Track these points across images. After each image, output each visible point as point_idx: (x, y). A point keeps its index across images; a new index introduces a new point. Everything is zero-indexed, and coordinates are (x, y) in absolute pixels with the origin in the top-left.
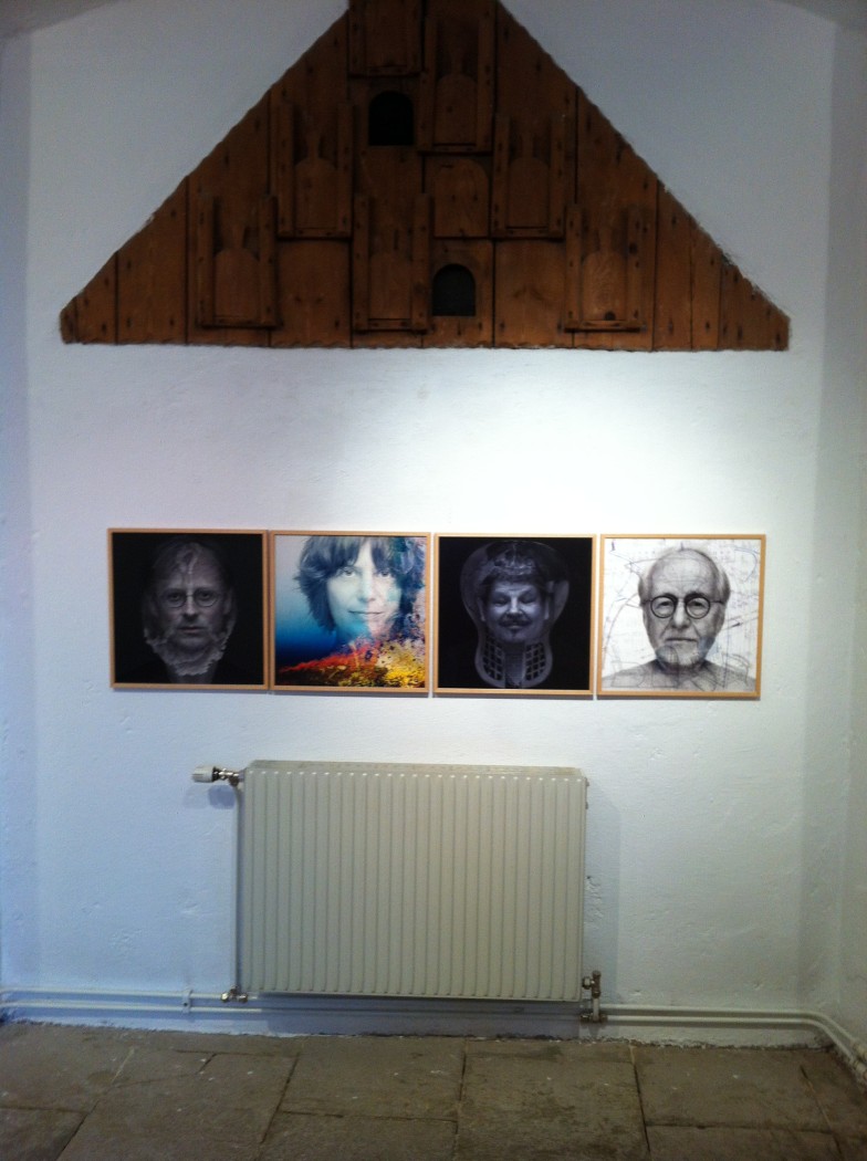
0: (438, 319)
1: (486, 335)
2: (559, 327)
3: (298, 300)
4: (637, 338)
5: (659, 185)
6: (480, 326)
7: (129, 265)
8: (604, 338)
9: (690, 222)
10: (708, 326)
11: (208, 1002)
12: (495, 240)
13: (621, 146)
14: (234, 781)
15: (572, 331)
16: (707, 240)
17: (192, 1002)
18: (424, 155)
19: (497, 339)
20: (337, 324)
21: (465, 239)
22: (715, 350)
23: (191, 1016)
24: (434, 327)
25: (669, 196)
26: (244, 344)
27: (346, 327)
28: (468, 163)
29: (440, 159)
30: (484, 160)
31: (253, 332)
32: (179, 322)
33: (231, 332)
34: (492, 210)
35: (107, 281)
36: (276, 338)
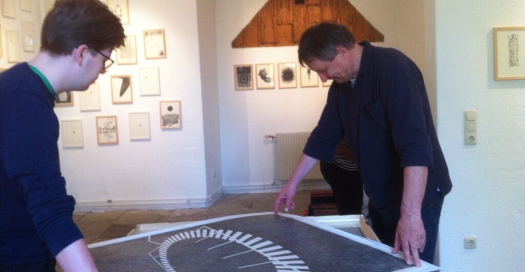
3: (282, 37)
5: (355, 10)
7: (246, 32)
9: (363, 17)
11: (268, 185)
13: (348, 2)
14: (273, 137)
16: (366, 20)
17: (265, 186)
18: (307, 6)
20: (290, 41)
23: (264, 189)
25: (358, 12)
26: (270, 46)
27: (292, 42)
28: (316, 7)
29: (310, 7)
30: (320, 7)
31: (272, 44)
32: (257, 43)
33: (268, 44)
34: (322, 17)
35: (241, 35)
36: (277, 45)
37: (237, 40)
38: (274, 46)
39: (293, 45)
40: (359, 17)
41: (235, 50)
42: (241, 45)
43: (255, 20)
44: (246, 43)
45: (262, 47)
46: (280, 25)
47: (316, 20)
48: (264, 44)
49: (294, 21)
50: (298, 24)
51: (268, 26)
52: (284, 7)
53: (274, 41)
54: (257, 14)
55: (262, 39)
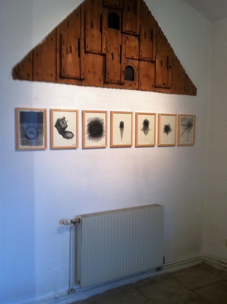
0: (126, 81)
1: (137, 87)
2: (153, 86)
5: (173, 51)
6: (136, 84)
7: (37, 55)
9: (179, 61)
13: (166, 40)
15: (156, 87)
18: (122, 33)
19: (139, 88)
20: (100, 80)
21: (132, 58)
25: (175, 55)
26: (73, 84)
27: (102, 81)
28: (134, 37)
29: (126, 35)
30: (138, 37)
31: (77, 80)
32: (54, 75)
33: (70, 80)
34: (141, 52)
35: (30, 60)
36: (83, 83)
37: (23, 66)
38: (78, 85)
39: (104, 87)
40: (176, 61)
41: (18, 82)
42: (29, 75)
43: (52, 39)
44: (37, 74)
45: (61, 83)
46: (89, 54)
47: (133, 55)
48: (65, 80)
49: (108, 51)
50: (111, 56)
51: (71, 52)
52: (94, 27)
53: (80, 77)
54: (56, 30)
55: (64, 70)
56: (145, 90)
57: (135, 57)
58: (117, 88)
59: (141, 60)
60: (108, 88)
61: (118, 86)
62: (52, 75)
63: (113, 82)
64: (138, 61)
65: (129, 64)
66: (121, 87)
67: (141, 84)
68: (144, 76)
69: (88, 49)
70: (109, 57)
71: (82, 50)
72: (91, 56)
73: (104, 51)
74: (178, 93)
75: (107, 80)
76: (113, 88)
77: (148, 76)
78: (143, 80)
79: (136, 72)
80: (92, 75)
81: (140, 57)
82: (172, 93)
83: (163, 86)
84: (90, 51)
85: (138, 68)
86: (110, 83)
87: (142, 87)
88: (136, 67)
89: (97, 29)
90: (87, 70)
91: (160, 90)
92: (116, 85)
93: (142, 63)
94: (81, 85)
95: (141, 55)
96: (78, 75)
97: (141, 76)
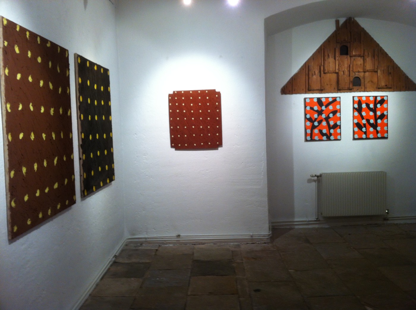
0: (354, 87)
1: (363, 89)
2: (376, 88)
3: (327, 84)
4: (390, 89)
6: (362, 88)
7: (295, 79)
8: (385, 89)
9: (399, 68)
10: (403, 87)
11: (312, 221)
12: (364, 72)
13: (387, 54)
15: (379, 88)
17: (309, 221)
18: (351, 57)
19: (365, 90)
20: (335, 89)
21: (359, 72)
22: (404, 91)
23: (308, 224)
24: (353, 89)
25: (395, 63)
26: (316, 93)
27: (337, 89)
28: (359, 58)
29: (354, 58)
30: (362, 57)
31: (319, 91)
32: (304, 90)
33: (314, 91)
34: (365, 67)
35: (290, 82)
36: (323, 92)
37: (287, 87)
38: (320, 93)
39: (338, 93)
40: (396, 68)
41: (284, 96)
42: (290, 91)
43: (303, 69)
44: (295, 90)
45: (309, 93)
46: (327, 74)
47: (359, 70)
48: (311, 91)
49: (340, 71)
50: (342, 73)
51: (315, 74)
52: (330, 57)
53: (321, 88)
54: (306, 63)
55: (310, 86)
56: (370, 91)
57: (361, 70)
58: (347, 92)
59: (366, 72)
60: (341, 93)
61: (348, 91)
62: (303, 90)
63: (344, 89)
64: (363, 73)
65: (356, 76)
66: (350, 91)
67: (366, 88)
68: (368, 82)
69: (326, 71)
70: (341, 73)
71: (322, 72)
72: (328, 75)
73: (337, 71)
74: (400, 90)
75: (339, 88)
76: (344, 92)
77: (372, 82)
78: (368, 85)
79: (362, 80)
80: (329, 86)
81: (365, 70)
82: (394, 91)
83: (385, 87)
84: (327, 72)
85: (364, 78)
86: (342, 90)
87: (368, 89)
88: (362, 77)
89: (332, 58)
90: (326, 84)
91: (383, 90)
92: (346, 91)
93: (367, 74)
94: (322, 93)
95: (365, 68)
96: (319, 88)
97: (366, 82)
